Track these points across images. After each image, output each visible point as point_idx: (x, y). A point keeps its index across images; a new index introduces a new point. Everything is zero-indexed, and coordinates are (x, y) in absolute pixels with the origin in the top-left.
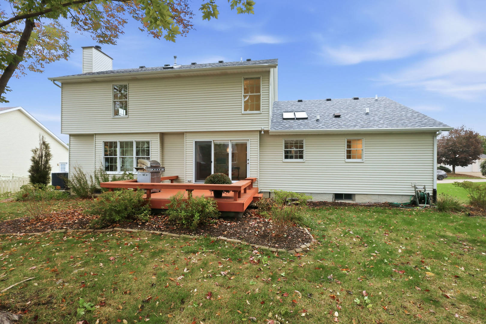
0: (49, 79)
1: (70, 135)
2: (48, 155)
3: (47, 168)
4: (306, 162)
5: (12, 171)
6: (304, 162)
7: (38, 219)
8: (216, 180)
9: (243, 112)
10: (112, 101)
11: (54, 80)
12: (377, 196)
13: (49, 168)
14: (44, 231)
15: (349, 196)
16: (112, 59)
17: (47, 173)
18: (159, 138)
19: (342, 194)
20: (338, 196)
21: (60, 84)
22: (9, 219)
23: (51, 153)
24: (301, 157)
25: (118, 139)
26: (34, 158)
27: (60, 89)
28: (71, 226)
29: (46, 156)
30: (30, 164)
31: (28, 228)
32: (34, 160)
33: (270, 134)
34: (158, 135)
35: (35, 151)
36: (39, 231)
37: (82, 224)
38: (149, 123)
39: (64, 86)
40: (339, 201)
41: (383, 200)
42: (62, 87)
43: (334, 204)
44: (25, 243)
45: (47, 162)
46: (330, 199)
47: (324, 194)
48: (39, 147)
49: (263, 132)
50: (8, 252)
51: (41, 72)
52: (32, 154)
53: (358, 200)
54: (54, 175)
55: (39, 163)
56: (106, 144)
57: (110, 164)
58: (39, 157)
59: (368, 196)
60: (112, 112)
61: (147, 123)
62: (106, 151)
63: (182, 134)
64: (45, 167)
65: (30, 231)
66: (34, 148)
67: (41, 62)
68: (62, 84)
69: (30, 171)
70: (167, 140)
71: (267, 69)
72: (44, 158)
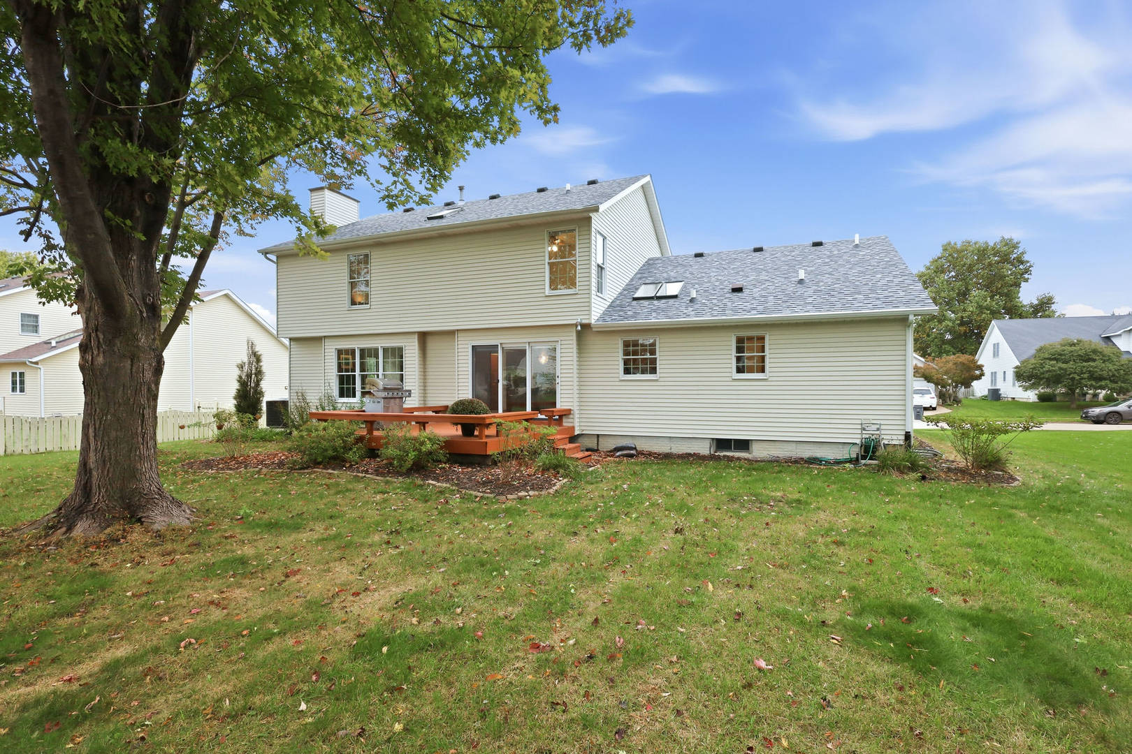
0: (259, 251)
1: (291, 339)
2: (259, 373)
3: (259, 394)
4: (661, 379)
5: (216, 399)
6: (657, 380)
7: (233, 458)
8: (460, 408)
9: (548, 291)
10: (346, 281)
11: (265, 253)
12: (794, 445)
13: (261, 394)
14: (237, 468)
15: (744, 445)
16: (358, 202)
17: (258, 401)
18: (417, 341)
19: (730, 440)
20: (722, 444)
21: (273, 258)
22: (203, 458)
23: (264, 369)
24: (653, 371)
25: (356, 345)
26: (240, 377)
27: (275, 265)
28: (266, 466)
29: (256, 375)
30: (235, 386)
31: (221, 466)
32: (240, 380)
33: (594, 330)
34: (416, 336)
35: (241, 367)
36: (231, 469)
37: (281, 464)
38: (401, 316)
39: (280, 260)
40: (722, 454)
41: (807, 453)
42: (277, 263)
43: (712, 457)
44: (215, 478)
45: (258, 384)
46: (704, 449)
47: (694, 440)
48: (246, 360)
49: (579, 328)
50: (197, 484)
51: (251, 236)
52: (237, 372)
53: (758, 452)
54: (270, 404)
55: (247, 386)
56: (340, 352)
57: (346, 387)
58: (247, 376)
59: (777, 444)
60: (347, 301)
61: (398, 316)
62: (339, 365)
63: (452, 333)
64: (256, 391)
65: (223, 469)
66: (240, 362)
67: (250, 222)
68: (277, 257)
69: (235, 398)
70: (432, 344)
71: (585, 215)
72: (253, 376)
